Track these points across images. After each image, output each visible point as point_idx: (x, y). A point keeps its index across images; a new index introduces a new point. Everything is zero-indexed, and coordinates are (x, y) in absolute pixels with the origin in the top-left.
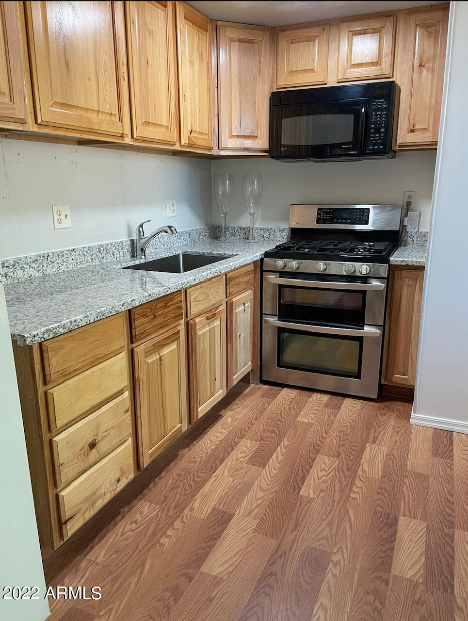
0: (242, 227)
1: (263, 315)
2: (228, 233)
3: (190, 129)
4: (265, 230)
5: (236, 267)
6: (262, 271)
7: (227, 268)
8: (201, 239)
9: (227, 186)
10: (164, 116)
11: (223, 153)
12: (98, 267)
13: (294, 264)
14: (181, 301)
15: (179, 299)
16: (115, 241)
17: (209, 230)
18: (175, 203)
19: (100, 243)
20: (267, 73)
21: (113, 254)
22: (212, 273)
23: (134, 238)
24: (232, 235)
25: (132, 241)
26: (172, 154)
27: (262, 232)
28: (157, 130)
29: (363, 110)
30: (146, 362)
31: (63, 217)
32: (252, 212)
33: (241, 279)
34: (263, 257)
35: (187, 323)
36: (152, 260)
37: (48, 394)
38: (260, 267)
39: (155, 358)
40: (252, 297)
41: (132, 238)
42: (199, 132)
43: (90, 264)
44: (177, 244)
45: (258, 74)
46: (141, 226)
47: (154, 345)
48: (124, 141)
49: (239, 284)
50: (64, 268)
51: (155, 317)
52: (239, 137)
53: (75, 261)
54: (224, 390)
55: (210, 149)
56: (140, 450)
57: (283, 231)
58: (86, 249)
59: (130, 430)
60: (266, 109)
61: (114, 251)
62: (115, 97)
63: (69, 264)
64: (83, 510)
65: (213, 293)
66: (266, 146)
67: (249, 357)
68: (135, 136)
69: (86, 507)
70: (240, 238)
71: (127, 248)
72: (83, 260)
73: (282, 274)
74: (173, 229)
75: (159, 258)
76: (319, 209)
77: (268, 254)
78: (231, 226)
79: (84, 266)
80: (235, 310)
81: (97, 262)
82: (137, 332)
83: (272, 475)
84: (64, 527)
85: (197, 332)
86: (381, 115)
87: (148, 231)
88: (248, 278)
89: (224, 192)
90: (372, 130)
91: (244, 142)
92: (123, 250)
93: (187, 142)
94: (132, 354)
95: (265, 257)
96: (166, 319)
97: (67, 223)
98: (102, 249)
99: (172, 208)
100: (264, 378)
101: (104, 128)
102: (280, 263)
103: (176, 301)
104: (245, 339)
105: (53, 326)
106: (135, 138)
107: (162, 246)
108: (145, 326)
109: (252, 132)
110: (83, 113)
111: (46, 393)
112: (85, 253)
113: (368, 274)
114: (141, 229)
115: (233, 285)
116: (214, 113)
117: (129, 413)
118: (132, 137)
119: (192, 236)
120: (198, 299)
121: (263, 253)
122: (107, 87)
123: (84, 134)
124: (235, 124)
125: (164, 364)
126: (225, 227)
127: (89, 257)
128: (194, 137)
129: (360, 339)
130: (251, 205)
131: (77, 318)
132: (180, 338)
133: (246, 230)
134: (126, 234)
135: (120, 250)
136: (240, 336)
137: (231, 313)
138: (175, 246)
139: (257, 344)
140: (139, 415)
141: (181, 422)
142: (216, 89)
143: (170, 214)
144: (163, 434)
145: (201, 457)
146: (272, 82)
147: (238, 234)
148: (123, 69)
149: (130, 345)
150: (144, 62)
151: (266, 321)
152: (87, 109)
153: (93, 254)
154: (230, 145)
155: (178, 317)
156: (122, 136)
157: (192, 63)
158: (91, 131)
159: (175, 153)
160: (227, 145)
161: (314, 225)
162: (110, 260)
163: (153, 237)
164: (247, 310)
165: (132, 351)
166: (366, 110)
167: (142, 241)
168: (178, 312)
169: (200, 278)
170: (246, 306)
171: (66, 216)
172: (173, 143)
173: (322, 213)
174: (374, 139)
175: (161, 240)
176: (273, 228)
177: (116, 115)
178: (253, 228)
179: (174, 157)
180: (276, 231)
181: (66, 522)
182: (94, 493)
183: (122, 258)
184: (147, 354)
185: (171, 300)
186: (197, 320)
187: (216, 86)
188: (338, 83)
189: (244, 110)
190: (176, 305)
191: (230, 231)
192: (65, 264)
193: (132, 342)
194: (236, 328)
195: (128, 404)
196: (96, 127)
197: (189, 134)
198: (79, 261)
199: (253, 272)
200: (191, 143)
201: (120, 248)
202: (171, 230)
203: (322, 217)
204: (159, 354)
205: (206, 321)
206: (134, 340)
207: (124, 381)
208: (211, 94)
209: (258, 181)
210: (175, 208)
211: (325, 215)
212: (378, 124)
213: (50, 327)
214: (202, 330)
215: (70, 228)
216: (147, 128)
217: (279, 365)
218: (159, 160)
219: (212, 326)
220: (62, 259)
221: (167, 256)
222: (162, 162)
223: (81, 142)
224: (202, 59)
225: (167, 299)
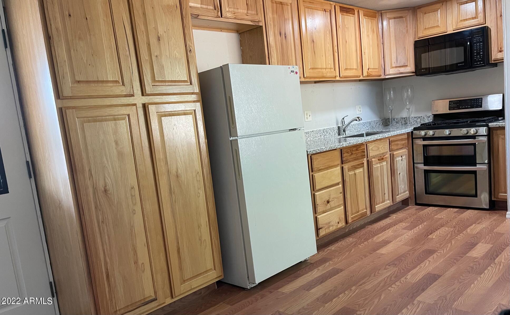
0: (403, 118)
1: (415, 164)
2: (394, 122)
3: (368, 68)
4: (418, 118)
5: (395, 135)
6: (413, 138)
7: (389, 135)
8: (377, 126)
9: (392, 94)
10: (354, 64)
11: (387, 77)
12: (323, 139)
13: (431, 133)
14: (364, 149)
15: (363, 147)
16: (330, 127)
17: (382, 121)
18: (361, 107)
19: (324, 128)
20: (411, 31)
21: (330, 133)
22: (380, 136)
23: (340, 125)
24: (397, 123)
25: (339, 127)
26: (359, 81)
27: (416, 119)
28: (352, 71)
29: (468, 43)
30: (349, 174)
31: (308, 116)
32: (408, 107)
33: (399, 142)
34: (413, 130)
35: (368, 161)
36: (349, 136)
37: (313, 175)
38: (411, 136)
39: (352, 173)
40: (407, 153)
41: (339, 126)
42: (373, 68)
43: (320, 138)
44: (363, 129)
45: (406, 33)
46: (343, 119)
47: (352, 167)
48: (336, 79)
49: (397, 145)
50: (309, 139)
51: (352, 154)
52: (396, 67)
53: (313, 136)
54: (391, 201)
55: (380, 76)
56: (347, 213)
57: (429, 117)
58: (318, 131)
59: (342, 202)
60: (412, 51)
61: (330, 132)
62: (332, 60)
63: (311, 137)
64: (325, 228)
65: (381, 147)
66: (413, 70)
67: (407, 188)
68: (341, 76)
69: (326, 227)
70: (402, 124)
71: (336, 130)
72: (317, 136)
73: (425, 139)
74: (360, 118)
75: (353, 135)
76: (450, 102)
77: (415, 129)
78: (396, 117)
79: (317, 138)
80: (396, 159)
81: (323, 137)
82: (344, 159)
83: (414, 232)
84: (319, 230)
85: (373, 165)
86: (480, 45)
87: (347, 121)
88: (404, 142)
89: (390, 98)
90: (475, 54)
91: (400, 70)
92: (334, 132)
93: (366, 74)
94: (342, 168)
95: (414, 130)
96: (357, 156)
97: (310, 119)
98: (325, 131)
99: (359, 109)
100: (418, 202)
101: (329, 75)
102: (423, 133)
103: (362, 148)
104: (404, 176)
105: (316, 149)
106: (341, 77)
107: (354, 130)
108: (348, 157)
109: (405, 64)
110: (320, 70)
111: (312, 175)
112: (318, 133)
113: (475, 134)
114: (343, 120)
115: (393, 145)
116: (382, 57)
117: (342, 194)
118: (340, 77)
119: (371, 124)
120: (373, 149)
121: (413, 128)
122: (329, 57)
123: (320, 79)
124: (394, 60)
125: (357, 177)
126: (391, 119)
127: (319, 134)
128: (370, 71)
129: (474, 172)
130: (408, 103)
131: (323, 148)
132: (364, 166)
133: (406, 119)
134: (335, 124)
135: (333, 132)
136: (400, 174)
137: (393, 160)
138: (362, 130)
139: (412, 181)
140: (346, 197)
141: (366, 209)
142: (382, 45)
143: (358, 112)
144: (357, 211)
145: (378, 228)
146: (415, 35)
147: (400, 122)
148: (336, 48)
149: (342, 165)
150: (345, 42)
151: (417, 168)
152: (321, 68)
153: (321, 133)
154: (391, 72)
155: (363, 156)
156: (335, 77)
157: (368, 36)
158: (324, 77)
159: (360, 80)
160: (389, 72)
161: (447, 111)
162: (328, 136)
163: (349, 123)
164: (404, 160)
165: (342, 167)
166: (470, 43)
167: (344, 127)
168: (363, 154)
169: (374, 138)
170: (403, 157)
171: (310, 115)
172: (359, 76)
173: (452, 103)
174: (477, 59)
175: (353, 127)
176: (423, 116)
177: (333, 68)
178: (409, 118)
179: (360, 82)
180: (424, 117)
181: (320, 229)
182: (329, 223)
183: (334, 135)
184: (349, 170)
185: (360, 147)
186: (373, 160)
187: (382, 43)
188: (453, 31)
189: (399, 53)
190: (362, 150)
191: (396, 121)
192: (309, 137)
193: (342, 164)
194: (397, 169)
195: (341, 190)
196: (325, 75)
197: (368, 70)
198: (315, 136)
199: (407, 139)
200: (369, 74)
201: (333, 131)
202: (359, 119)
203: (452, 106)
204: (354, 172)
205: (378, 161)
206: (343, 162)
207: (339, 180)
208: (379, 48)
209: (411, 90)
210: (361, 109)
211: (454, 105)
212: (478, 50)
213: (315, 149)
214: (376, 166)
215: (311, 121)
216: (346, 71)
217: (426, 193)
218: (352, 85)
219: (382, 164)
220: (308, 135)
221: (357, 134)
222: (353, 86)
223: (316, 82)
224: (374, 32)
225: (357, 147)
